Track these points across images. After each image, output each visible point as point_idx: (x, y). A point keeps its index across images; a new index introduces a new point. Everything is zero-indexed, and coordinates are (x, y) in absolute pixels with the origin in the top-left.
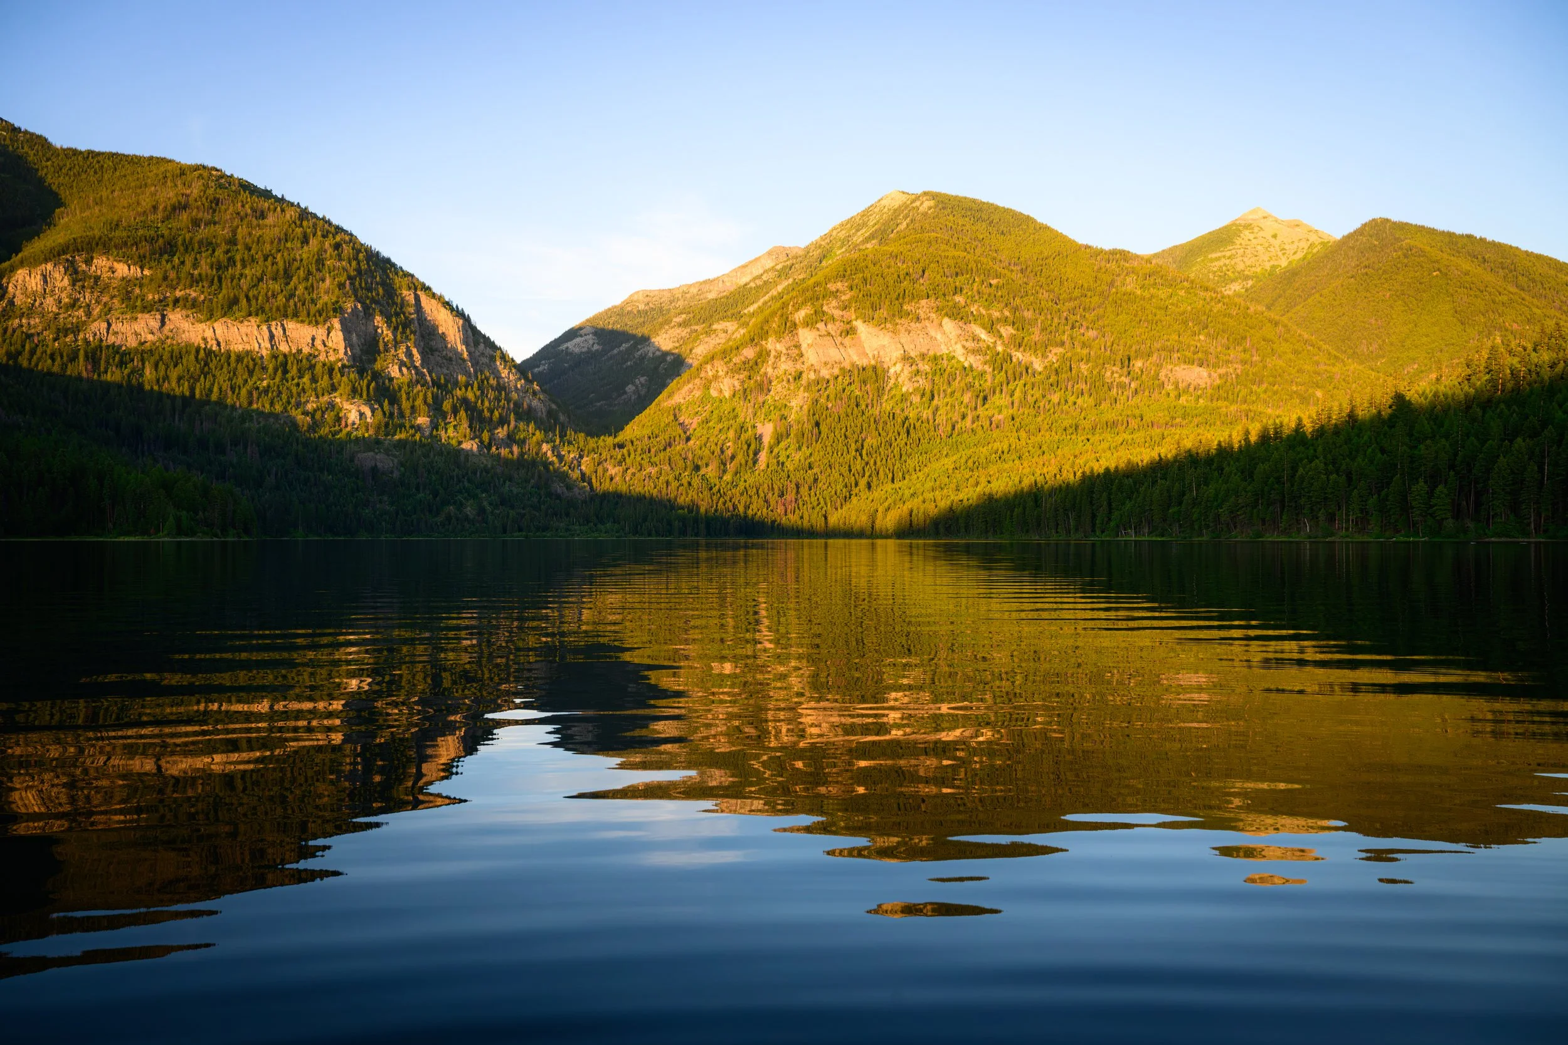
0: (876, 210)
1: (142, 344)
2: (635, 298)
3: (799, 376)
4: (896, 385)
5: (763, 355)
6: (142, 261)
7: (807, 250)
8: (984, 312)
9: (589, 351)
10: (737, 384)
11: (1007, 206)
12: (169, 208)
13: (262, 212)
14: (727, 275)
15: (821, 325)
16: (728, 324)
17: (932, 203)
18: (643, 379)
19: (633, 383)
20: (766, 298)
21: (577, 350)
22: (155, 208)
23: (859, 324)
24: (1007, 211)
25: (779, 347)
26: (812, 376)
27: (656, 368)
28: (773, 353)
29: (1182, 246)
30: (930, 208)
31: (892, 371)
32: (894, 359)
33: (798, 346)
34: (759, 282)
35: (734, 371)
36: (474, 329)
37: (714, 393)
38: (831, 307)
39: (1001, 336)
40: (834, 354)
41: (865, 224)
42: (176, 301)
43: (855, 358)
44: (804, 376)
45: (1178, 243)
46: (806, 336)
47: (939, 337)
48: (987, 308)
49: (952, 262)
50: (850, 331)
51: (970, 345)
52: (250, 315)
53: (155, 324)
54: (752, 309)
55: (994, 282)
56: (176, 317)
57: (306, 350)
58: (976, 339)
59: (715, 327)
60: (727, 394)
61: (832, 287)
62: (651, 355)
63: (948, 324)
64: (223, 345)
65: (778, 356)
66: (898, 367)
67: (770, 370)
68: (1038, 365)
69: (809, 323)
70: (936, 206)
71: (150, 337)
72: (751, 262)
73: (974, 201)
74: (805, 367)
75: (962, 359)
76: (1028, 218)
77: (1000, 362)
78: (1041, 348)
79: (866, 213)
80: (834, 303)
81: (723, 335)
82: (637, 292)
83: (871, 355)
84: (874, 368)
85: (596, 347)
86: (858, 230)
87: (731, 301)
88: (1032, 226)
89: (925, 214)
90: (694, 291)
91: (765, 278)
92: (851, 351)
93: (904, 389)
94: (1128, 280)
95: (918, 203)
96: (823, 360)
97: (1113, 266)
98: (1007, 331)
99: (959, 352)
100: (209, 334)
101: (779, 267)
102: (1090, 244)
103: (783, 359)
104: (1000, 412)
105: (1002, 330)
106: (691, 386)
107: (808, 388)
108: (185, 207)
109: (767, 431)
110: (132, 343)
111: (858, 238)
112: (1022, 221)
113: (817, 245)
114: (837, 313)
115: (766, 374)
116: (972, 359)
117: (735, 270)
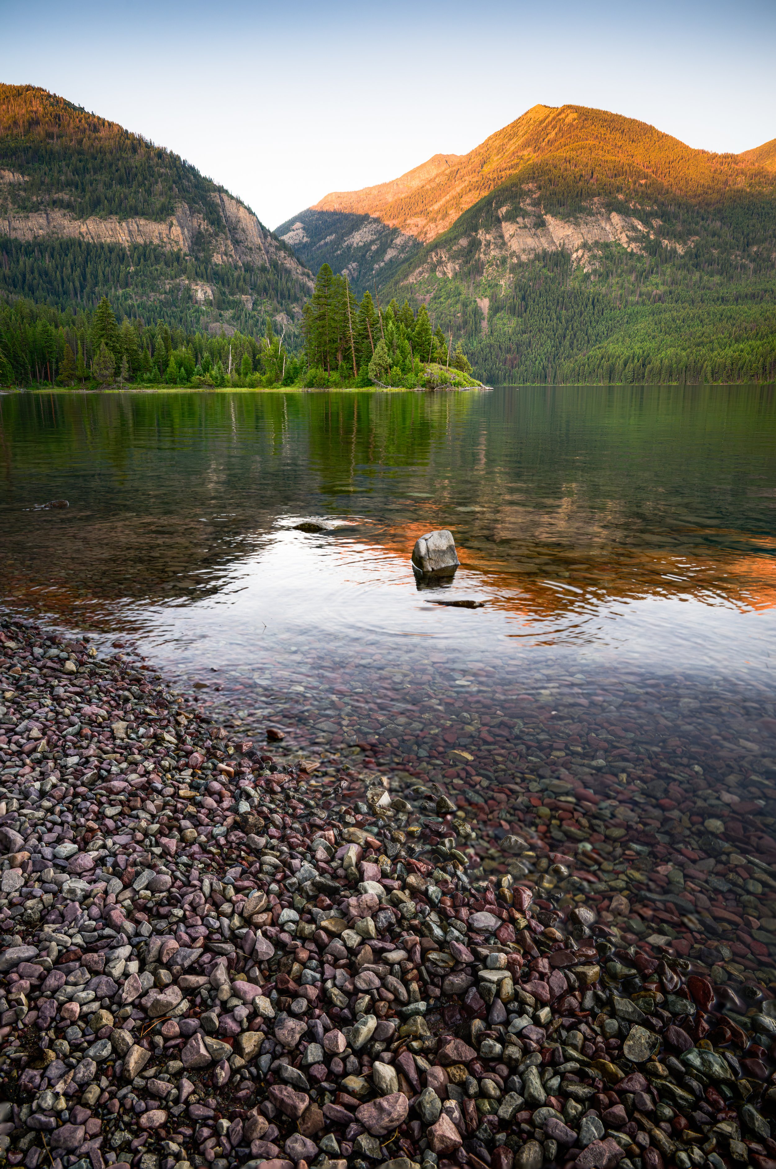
0: (524, 122)
1: (35, 237)
2: (330, 199)
3: (504, 261)
4: (578, 268)
5: (475, 245)
6: (21, 169)
7: (469, 157)
8: (639, 207)
9: (301, 243)
10: (457, 267)
11: (632, 117)
12: (26, 124)
13: (95, 127)
14: (400, 179)
15: (520, 219)
16: (418, 219)
17: (575, 115)
18: (354, 265)
19: (347, 268)
20: (448, 197)
21: (291, 242)
22: (15, 123)
23: (548, 218)
24: (633, 121)
25: (488, 237)
26: (515, 260)
27: (364, 256)
28: (484, 243)
29: (753, 151)
30: (574, 120)
31: (575, 256)
32: (576, 246)
33: (502, 237)
34: (433, 185)
35: (453, 258)
36: (260, 224)
37: (439, 275)
38: (526, 205)
39: (653, 227)
40: (531, 242)
41: (515, 134)
42: (54, 202)
43: (546, 246)
44: (509, 261)
45: (749, 149)
46: (508, 229)
47: (608, 228)
48: (641, 204)
49: (611, 165)
50: (541, 224)
51: (631, 234)
52: (111, 213)
53: (42, 221)
54: (436, 207)
55: (643, 182)
56: (57, 215)
57: (156, 241)
58: (634, 229)
59: (408, 222)
60: (450, 275)
61: (525, 187)
62: (355, 245)
63: (615, 218)
64: (95, 238)
65: (488, 245)
66: (580, 253)
67: (482, 256)
68: (680, 250)
69: (510, 217)
70: (579, 118)
71: (41, 232)
72: (418, 168)
73: (605, 113)
74: (508, 253)
75: (625, 246)
76: (651, 128)
77: (653, 249)
78: (680, 237)
79: (516, 124)
80: (528, 201)
81: (415, 229)
82: (331, 194)
83: (558, 243)
84: (562, 252)
85: (305, 239)
86: (510, 140)
87: (413, 200)
88: (655, 135)
89: (571, 125)
90: (375, 192)
91: (437, 180)
92: (543, 240)
93: (585, 271)
94: (739, 179)
95: (563, 116)
96: (522, 247)
97: (725, 167)
98: (657, 222)
99: (624, 239)
100: (84, 229)
101: (447, 172)
102: (706, 149)
103: (492, 247)
104: (657, 288)
105: (654, 222)
106: (420, 269)
107: (513, 270)
108: (37, 123)
109: (484, 304)
110: (29, 237)
111: (511, 147)
112: (647, 130)
113: (476, 153)
114: (529, 208)
115: (479, 259)
116: (633, 245)
117: (406, 175)
